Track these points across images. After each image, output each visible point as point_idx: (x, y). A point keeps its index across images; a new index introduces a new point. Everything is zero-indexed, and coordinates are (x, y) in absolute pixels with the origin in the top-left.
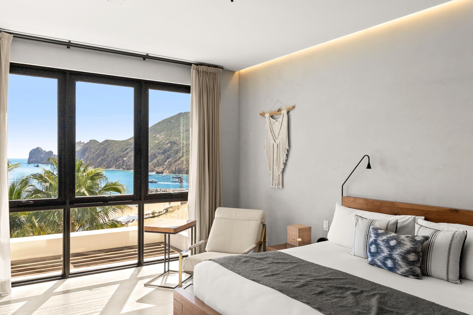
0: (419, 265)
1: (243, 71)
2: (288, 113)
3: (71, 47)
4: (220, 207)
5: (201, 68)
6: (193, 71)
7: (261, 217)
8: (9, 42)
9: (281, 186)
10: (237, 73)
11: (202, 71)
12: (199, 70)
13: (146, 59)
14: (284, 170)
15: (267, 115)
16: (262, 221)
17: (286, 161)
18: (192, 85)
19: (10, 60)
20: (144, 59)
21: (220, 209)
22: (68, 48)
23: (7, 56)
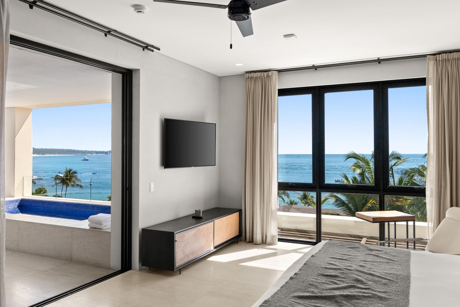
3: (318, 69)
5: (439, 57)
6: (431, 63)
8: (276, 76)
11: (441, 59)
12: (438, 59)
13: (381, 62)
18: (428, 75)
19: (278, 87)
20: (379, 63)
21: (454, 208)
22: (316, 69)
23: (275, 85)
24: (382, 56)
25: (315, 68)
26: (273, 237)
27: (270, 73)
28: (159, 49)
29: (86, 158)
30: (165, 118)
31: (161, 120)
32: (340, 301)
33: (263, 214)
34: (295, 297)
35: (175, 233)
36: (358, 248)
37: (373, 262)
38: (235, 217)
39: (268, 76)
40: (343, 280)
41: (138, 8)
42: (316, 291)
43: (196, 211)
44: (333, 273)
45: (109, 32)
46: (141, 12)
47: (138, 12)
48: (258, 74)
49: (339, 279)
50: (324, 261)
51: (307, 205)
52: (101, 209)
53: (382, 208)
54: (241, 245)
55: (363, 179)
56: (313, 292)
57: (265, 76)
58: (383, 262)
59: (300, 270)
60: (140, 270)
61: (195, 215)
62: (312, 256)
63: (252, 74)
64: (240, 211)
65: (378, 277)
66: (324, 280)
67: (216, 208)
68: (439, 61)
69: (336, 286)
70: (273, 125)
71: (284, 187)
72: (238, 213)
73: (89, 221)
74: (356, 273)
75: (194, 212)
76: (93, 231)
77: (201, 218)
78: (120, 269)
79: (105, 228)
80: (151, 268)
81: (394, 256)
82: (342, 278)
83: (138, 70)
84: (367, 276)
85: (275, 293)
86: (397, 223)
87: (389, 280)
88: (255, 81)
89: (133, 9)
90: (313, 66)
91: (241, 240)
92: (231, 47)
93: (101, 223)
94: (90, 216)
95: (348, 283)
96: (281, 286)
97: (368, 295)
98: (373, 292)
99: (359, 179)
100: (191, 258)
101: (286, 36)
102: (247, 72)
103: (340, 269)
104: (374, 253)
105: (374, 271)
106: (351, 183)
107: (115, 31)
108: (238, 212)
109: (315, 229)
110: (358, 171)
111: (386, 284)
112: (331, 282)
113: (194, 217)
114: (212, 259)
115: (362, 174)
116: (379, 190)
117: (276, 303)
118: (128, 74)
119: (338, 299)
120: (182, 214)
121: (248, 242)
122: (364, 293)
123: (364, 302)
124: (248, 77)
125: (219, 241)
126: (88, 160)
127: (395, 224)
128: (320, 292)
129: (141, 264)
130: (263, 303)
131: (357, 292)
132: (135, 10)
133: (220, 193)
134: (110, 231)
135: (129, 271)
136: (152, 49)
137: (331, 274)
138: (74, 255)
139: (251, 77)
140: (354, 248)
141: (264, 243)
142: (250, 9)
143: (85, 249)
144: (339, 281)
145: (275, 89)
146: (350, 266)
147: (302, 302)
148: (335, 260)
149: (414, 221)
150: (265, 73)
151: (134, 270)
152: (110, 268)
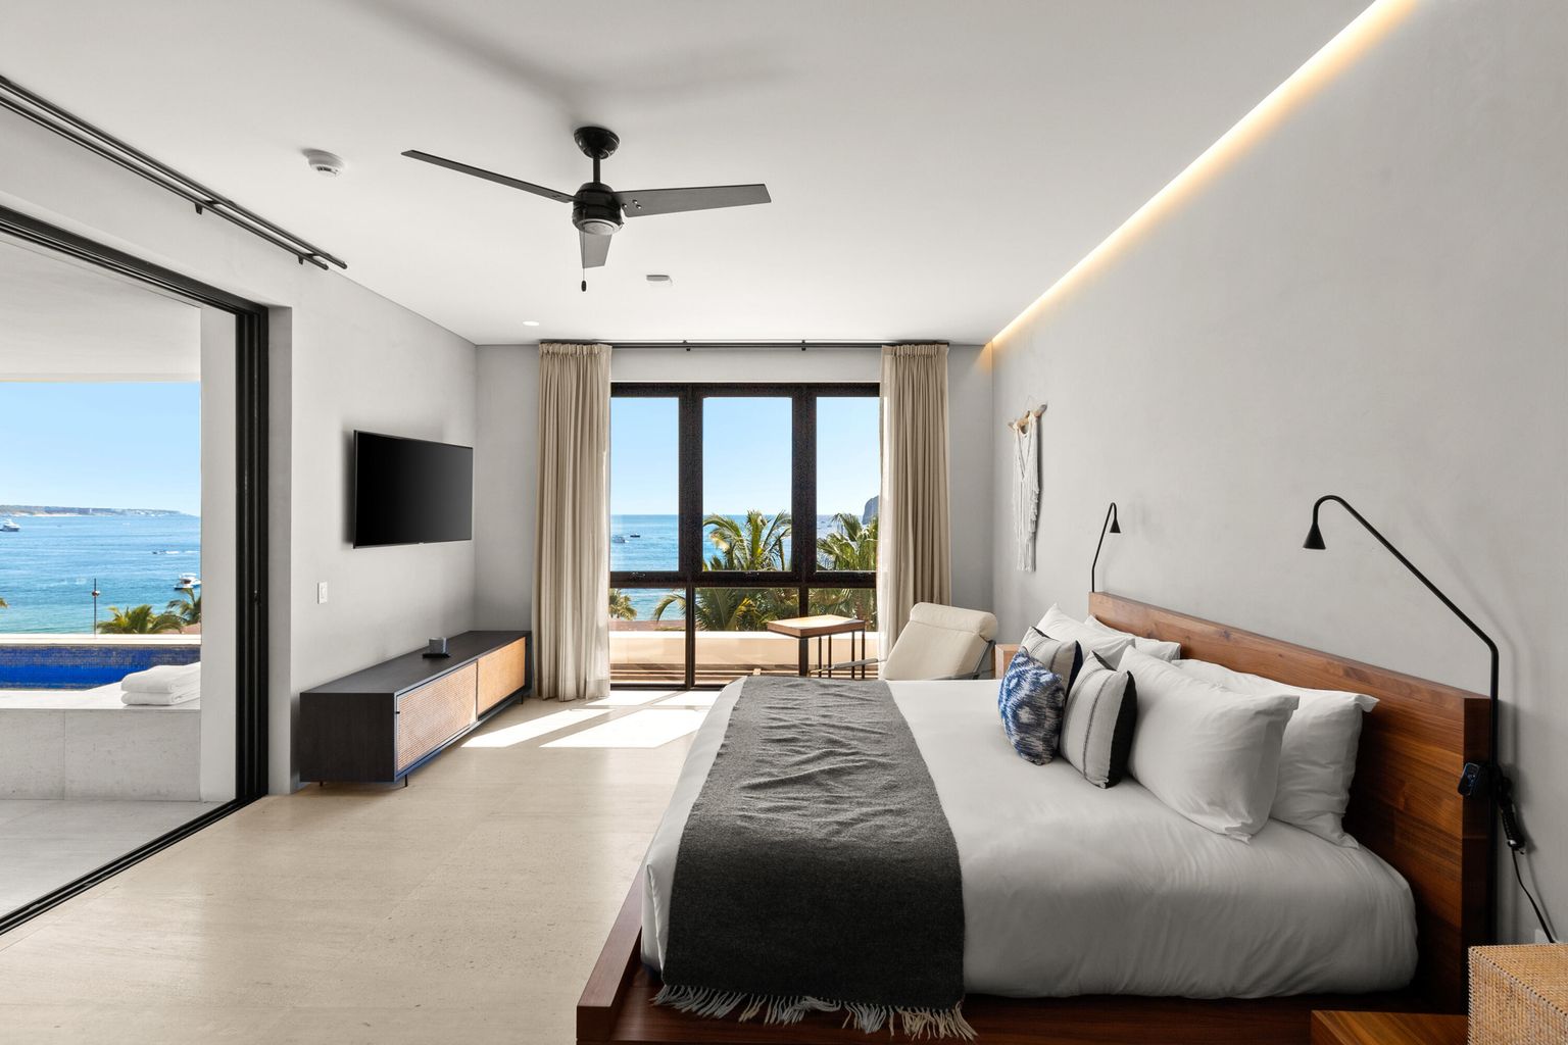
0: (1041, 735)
1: (997, 340)
2: (1039, 418)
4: (922, 601)
5: (900, 350)
6: (888, 359)
7: (979, 626)
8: (609, 356)
9: (1029, 568)
10: (988, 346)
11: (903, 354)
12: (898, 354)
14: (1035, 534)
15: (1015, 426)
16: (982, 634)
17: (1038, 517)
18: (883, 380)
19: (611, 380)
20: (804, 349)
21: (920, 605)
22: (688, 350)
23: (606, 374)
24: (810, 338)
25: (687, 346)
26: (600, 683)
27: (596, 348)
28: (344, 266)
29: (12, 525)
30: (355, 431)
31: (346, 435)
32: (824, 782)
33: (580, 638)
34: (744, 788)
35: (396, 694)
36: (802, 685)
37: (838, 706)
38: (516, 648)
39: (591, 353)
40: (808, 744)
41: (322, 160)
42: (774, 771)
43: (430, 641)
44: (788, 734)
45: (209, 202)
46: (329, 170)
47: (320, 169)
48: (571, 348)
49: (801, 744)
50: (758, 715)
51: (615, 616)
52: (133, 657)
53: (804, 612)
54: (531, 705)
55: (731, 561)
56: (770, 774)
57: (585, 353)
58: (854, 706)
59: (726, 737)
60: (295, 791)
61: (428, 652)
62: (734, 709)
63: (557, 346)
64: (528, 635)
65: (862, 730)
66: (775, 749)
67: (470, 632)
68: (900, 356)
69: (805, 757)
70: (602, 456)
71: (620, 580)
72: (522, 641)
73: (123, 688)
74: (824, 728)
75: (427, 643)
76: (141, 712)
77: (446, 656)
78: (234, 797)
79: (178, 701)
80: (325, 783)
81: (866, 692)
82: (804, 741)
83: (285, 311)
84: (843, 732)
85: (704, 787)
86: (833, 636)
87: (880, 733)
88: (562, 363)
89: (306, 160)
90: (685, 342)
91: (529, 697)
92: (584, 286)
93: (166, 689)
94: (127, 674)
95: (819, 749)
96: (708, 772)
97: (861, 763)
98: (868, 758)
99: (723, 562)
100: (431, 745)
101: (650, 277)
102: (543, 342)
103: (794, 726)
104: (833, 690)
105: (850, 722)
106: (710, 569)
107: (231, 204)
108: (524, 639)
109: (681, 660)
110: (724, 546)
111: (878, 742)
112: (790, 751)
113: (425, 656)
114: (474, 742)
115: (729, 553)
116: (799, 580)
117: (719, 805)
118: (256, 316)
119: (821, 779)
120: (394, 651)
121: (546, 699)
122: (853, 761)
123: (861, 777)
124: (545, 352)
125: (488, 701)
126: (16, 530)
127: (830, 639)
128: (782, 772)
129: (298, 777)
130: (692, 811)
131: (841, 762)
132: (311, 163)
133: (477, 600)
134: (198, 708)
135: (263, 799)
136: (325, 261)
137: (784, 737)
138: (72, 782)
139: (553, 353)
140: (797, 685)
141: (581, 696)
142: (622, 212)
143: (113, 763)
144: (804, 747)
145: (606, 382)
146: (807, 719)
147: (762, 796)
148: (777, 711)
149: (863, 630)
150: (585, 347)
151: (276, 794)
152: (199, 801)
